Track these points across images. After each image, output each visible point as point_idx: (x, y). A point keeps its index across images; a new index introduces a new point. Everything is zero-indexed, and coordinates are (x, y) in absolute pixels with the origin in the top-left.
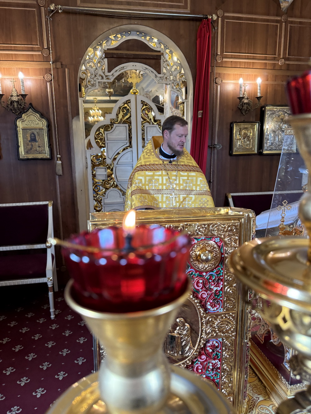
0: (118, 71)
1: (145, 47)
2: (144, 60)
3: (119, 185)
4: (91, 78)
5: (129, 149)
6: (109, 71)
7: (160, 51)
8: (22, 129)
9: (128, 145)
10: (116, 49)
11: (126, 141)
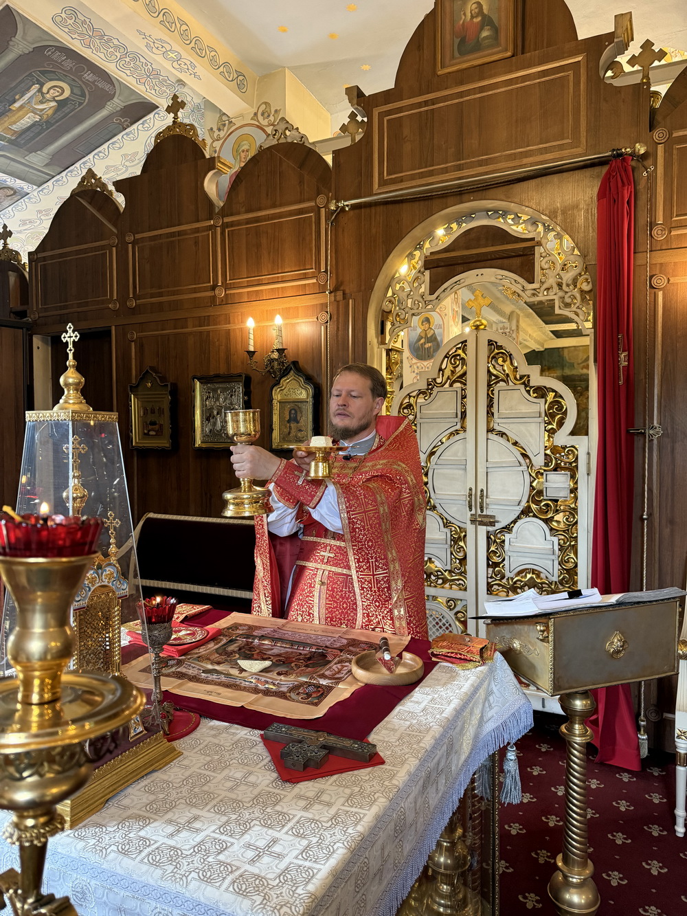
0: (449, 289)
1: (502, 236)
2: (500, 262)
3: (437, 505)
4: (400, 309)
5: (462, 435)
6: (432, 293)
7: (533, 239)
8: (280, 402)
9: (458, 427)
10: (446, 250)
11: (456, 420)
